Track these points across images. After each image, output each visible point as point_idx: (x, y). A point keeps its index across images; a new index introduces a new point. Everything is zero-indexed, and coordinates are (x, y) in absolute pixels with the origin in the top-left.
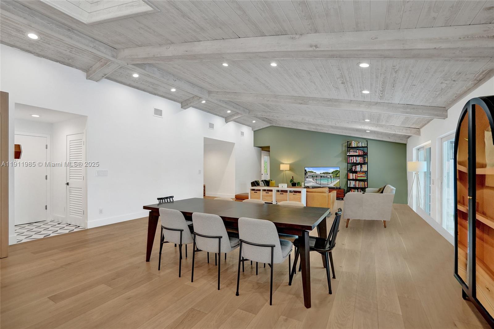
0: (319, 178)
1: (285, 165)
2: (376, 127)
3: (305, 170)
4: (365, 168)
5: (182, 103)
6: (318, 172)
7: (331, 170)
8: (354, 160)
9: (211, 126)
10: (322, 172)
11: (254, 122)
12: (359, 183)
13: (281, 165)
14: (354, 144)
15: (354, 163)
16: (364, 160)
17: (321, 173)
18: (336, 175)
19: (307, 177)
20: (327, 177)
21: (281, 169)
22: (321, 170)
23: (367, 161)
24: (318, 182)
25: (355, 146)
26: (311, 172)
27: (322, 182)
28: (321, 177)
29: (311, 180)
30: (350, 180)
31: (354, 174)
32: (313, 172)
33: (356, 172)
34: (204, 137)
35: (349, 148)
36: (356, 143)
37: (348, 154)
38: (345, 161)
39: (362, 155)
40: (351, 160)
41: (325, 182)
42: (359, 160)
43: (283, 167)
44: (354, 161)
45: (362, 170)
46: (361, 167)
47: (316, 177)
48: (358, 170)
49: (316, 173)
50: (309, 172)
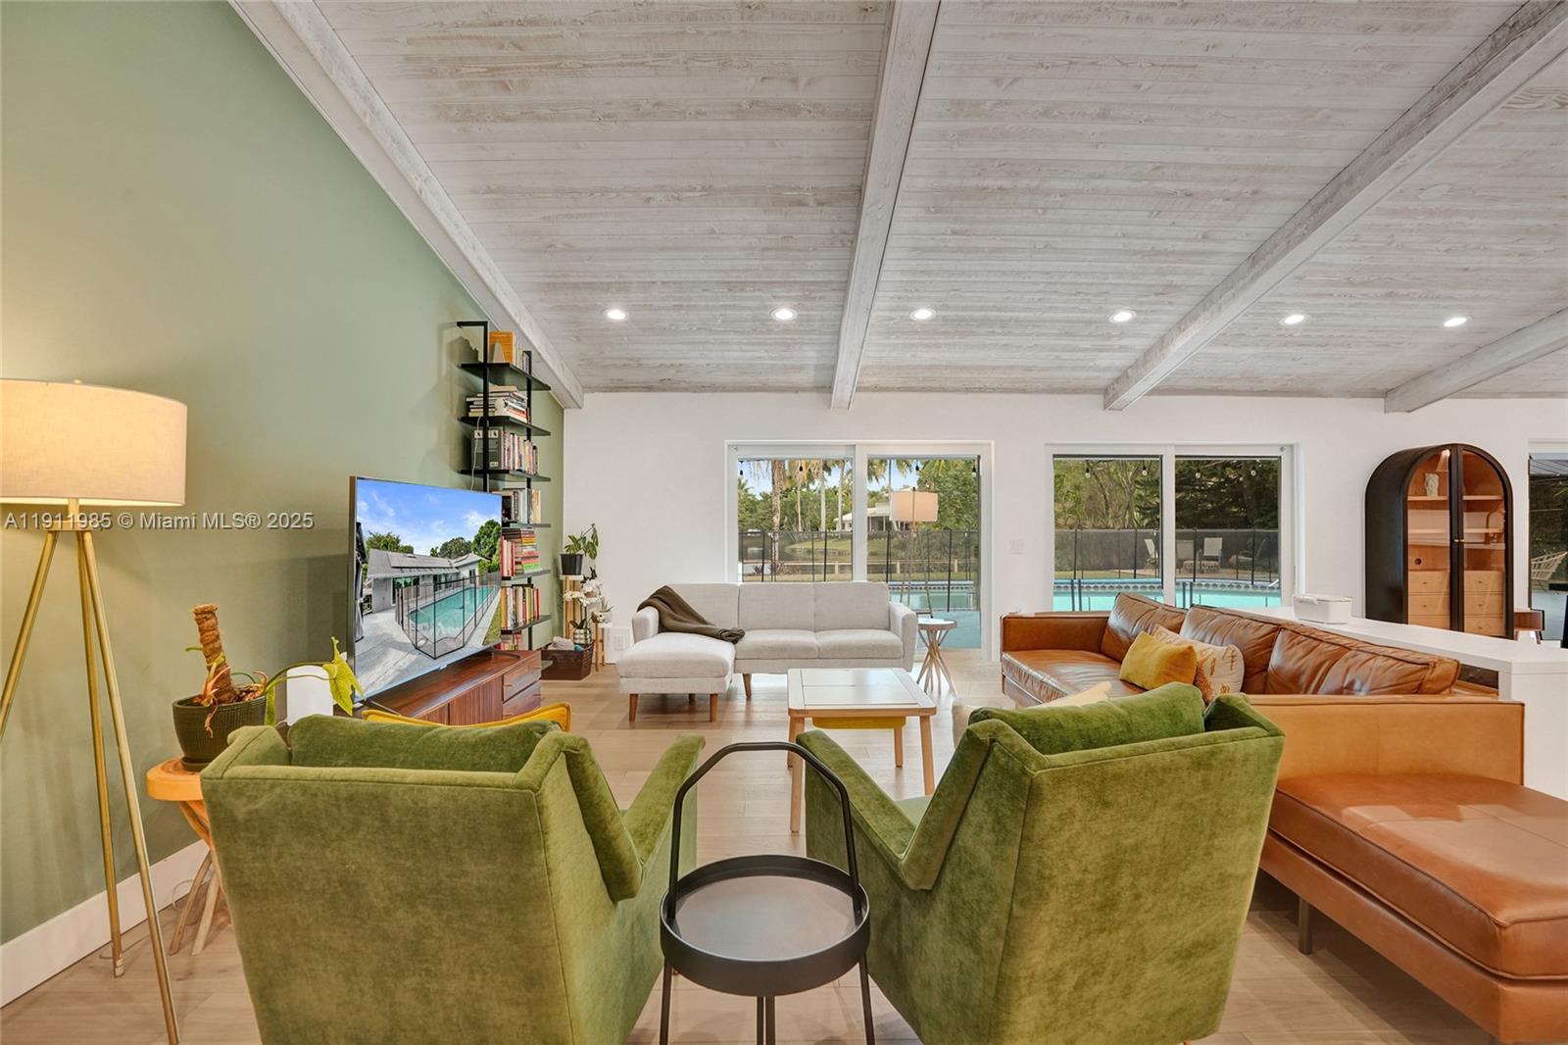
0: (426, 596)
4: (537, 509)
8: (515, 454)
17: (432, 553)
18: (491, 558)
19: (368, 599)
20: (458, 580)
26: (387, 545)
28: (436, 581)
29: (390, 622)
32: (399, 545)
35: (484, 369)
42: (527, 456)
45: (532, 519)
46: (530, 503)
47: (412, 588)
48: (522, 521)
50: (377, 542)
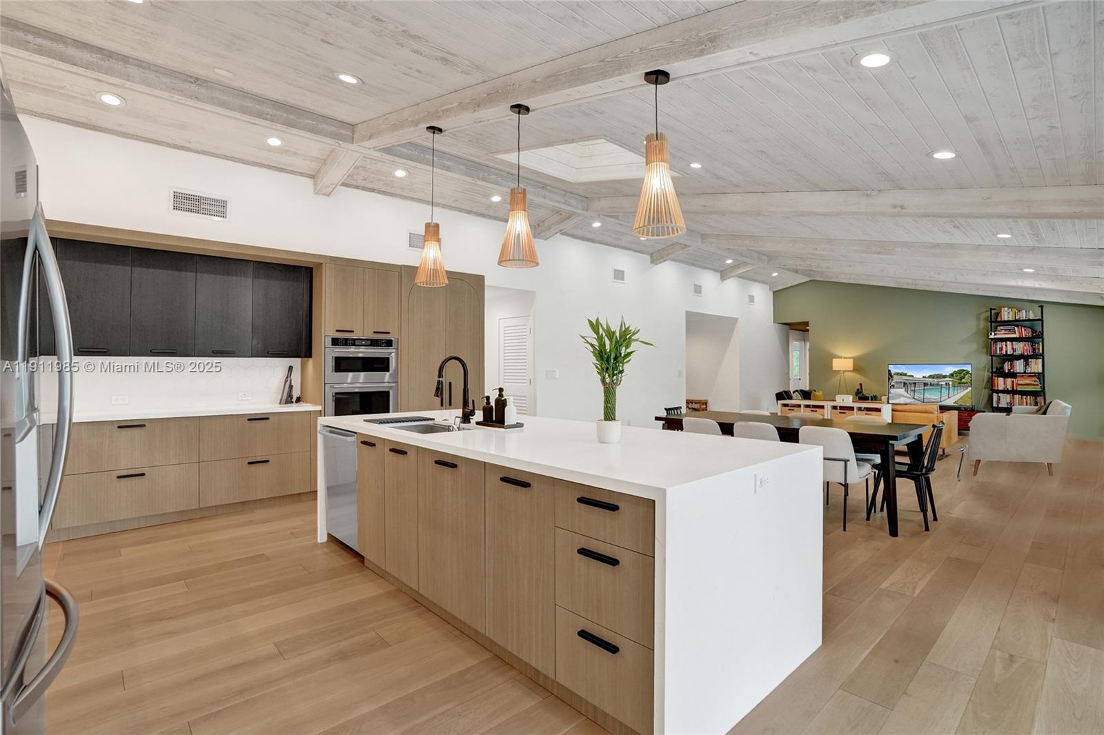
0: (920, 387)
1: (843, 360)
2: (1053, 281)
3: (889, 371)
4: (1036, 366)
5: (652, 255)
6: (919, 374)
7: (949, 370)
8: (1008, 348)
9: (698, 289)
10: (927, 375)
11: (775, 274)
12: (1022, 398)
13: (834, 360)
14: (1006, 315)
15: (1007, 354)
16: (1034, 349)
17: (924, 377)
18: (961, 380)
19: (893, 386)
20: (938, 385)
21: (834, 369)
22: (925, 371)
23: (1041, 351)
24: (919, 395)
25: (1011, 319)
26: (901, 374)
27: (927, 395)
28: (925, 384)
29: (902, 391)
30: (998, 392)
31: (1009, 380)
32: (905, 375)
33: (1013, 375)
34: (687, 312)
35: (995, 321)
36: (1011, 313)
37: (992, 337)
38: (985, 350)
39: (1029, 338)
40: (1001, 349)
41: (935, 395)
42: (1020, 348)
43: (837, 364)
44: (1006, 351)
45: (1029, 370)
46: (1027, 364)
47: (913, 385)
48: (1018, 371)
49: (912, 376)
50: (897, 374)
